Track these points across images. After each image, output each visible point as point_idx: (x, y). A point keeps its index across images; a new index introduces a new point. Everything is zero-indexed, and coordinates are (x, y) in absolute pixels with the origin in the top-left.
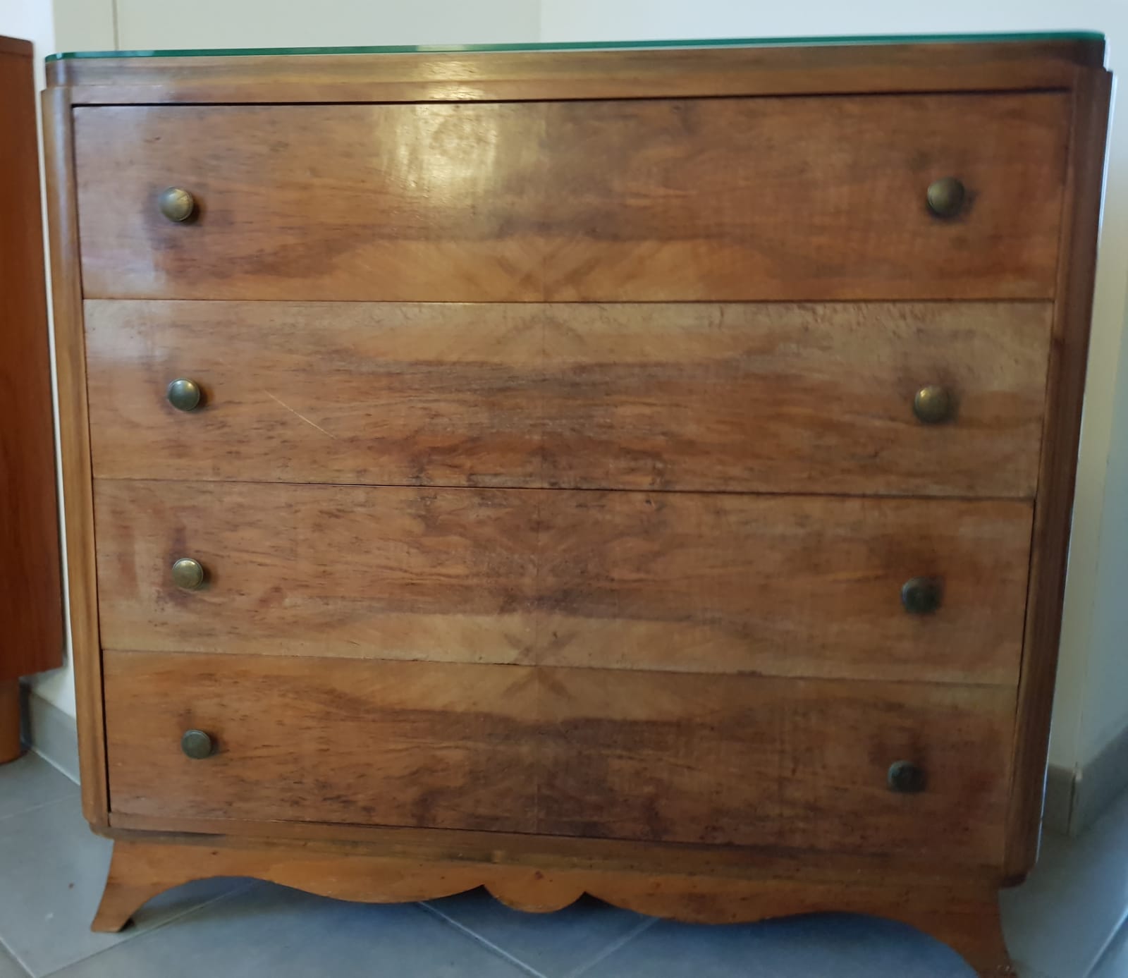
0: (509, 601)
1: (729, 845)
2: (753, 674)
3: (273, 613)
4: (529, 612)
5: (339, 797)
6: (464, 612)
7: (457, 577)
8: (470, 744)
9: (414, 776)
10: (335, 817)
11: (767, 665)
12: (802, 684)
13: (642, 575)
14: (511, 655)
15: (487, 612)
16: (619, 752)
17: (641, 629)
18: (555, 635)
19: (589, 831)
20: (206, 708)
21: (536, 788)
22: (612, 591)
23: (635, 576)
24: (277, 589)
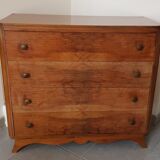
3: (41, 106)
5: (51, 131)
17: (97, 106)
19: (89, 133)
20: (30, 120)
24: (41, 103)
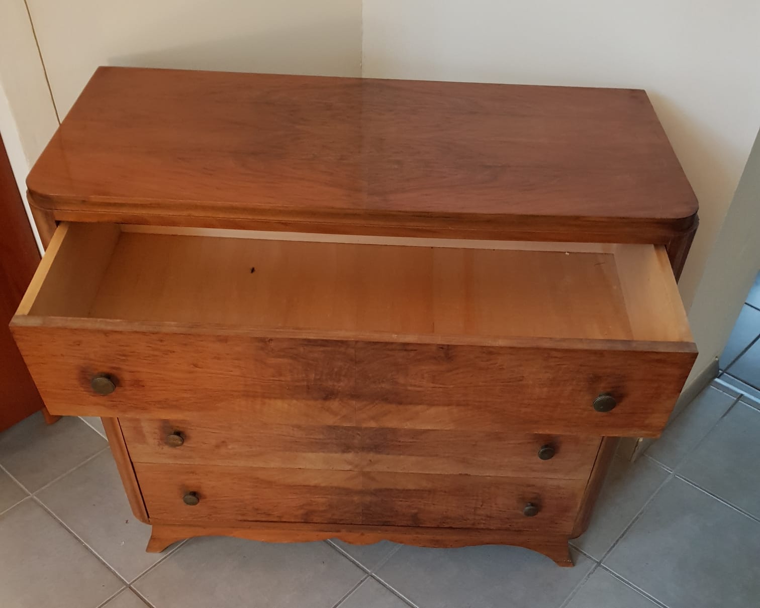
0: (347, 448)
1: (451, 528)
2: (467, 475)
3: (223, 451)
4: (357, 453)
5: (265, 513)
6: (324, 452)
7: (320, 439)
8: (329, 497)
9: (301, 507)
10: (264, 519)
11: (472, 472)
12: (489, 478)
13: (415, 440)
14: (349, 467)
15: (336, 452)
16: (401, 499)
17: (413, 459)
18: (370, 461)
19: (386, 524)
21: (361, 511)
22: (400, 446)
23: (411, 440)
24: (223, 442)
